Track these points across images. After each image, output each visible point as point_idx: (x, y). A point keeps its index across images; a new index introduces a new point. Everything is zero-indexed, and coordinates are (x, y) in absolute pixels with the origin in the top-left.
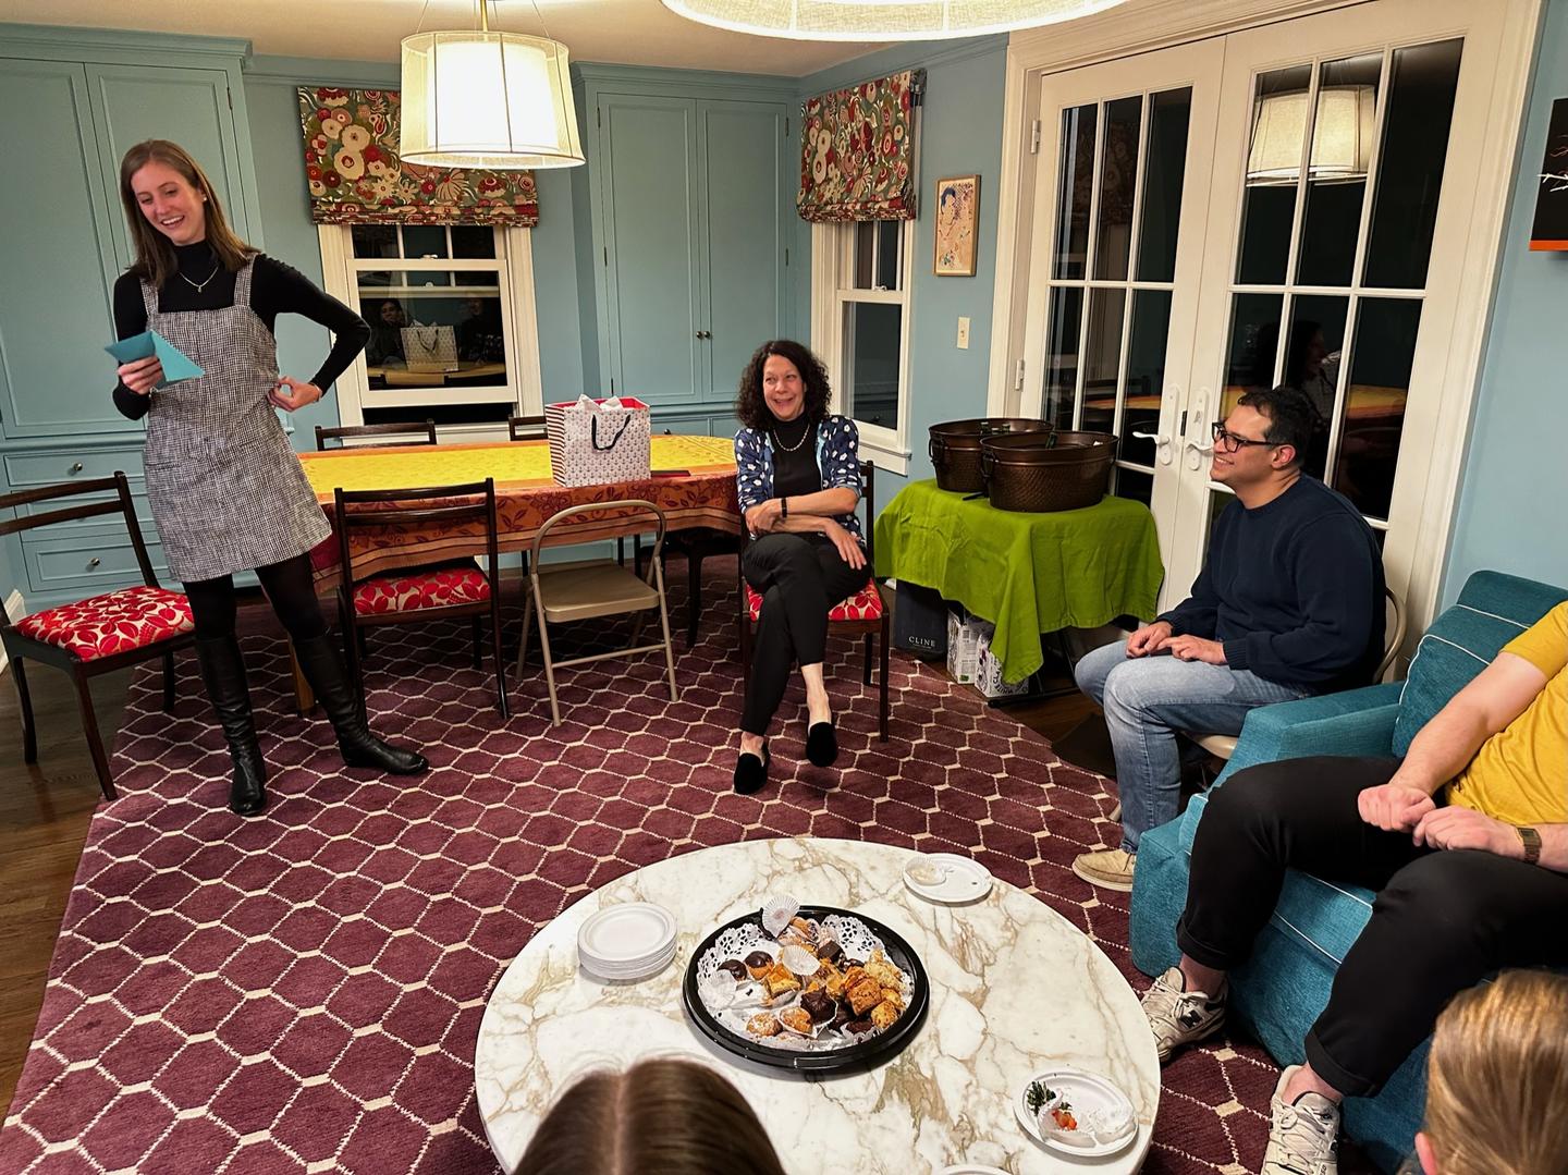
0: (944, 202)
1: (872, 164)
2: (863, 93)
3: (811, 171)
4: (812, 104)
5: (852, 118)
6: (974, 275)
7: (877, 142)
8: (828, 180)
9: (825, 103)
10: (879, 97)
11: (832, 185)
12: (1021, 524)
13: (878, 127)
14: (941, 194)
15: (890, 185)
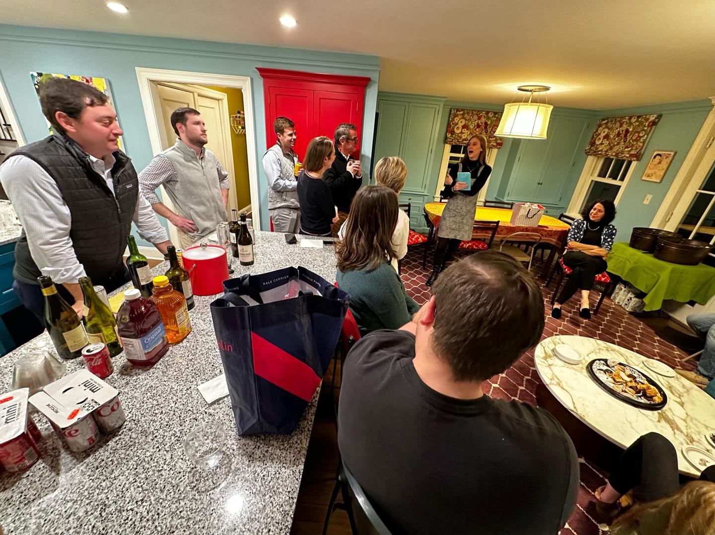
0: (655, 157)
1: (625, 142)
2: (630, 118)
3: (595, 140)
4: (603, 120)
5: (621, 126)
6: (660, 182)
7: (630, 135)
8: (602, 144)
9: (610, 120)
10: (637, 121)
11: (603, 146)
12: (670, 266)
13: (632, 131)
14: (654, 155)
15: (632, 150)
